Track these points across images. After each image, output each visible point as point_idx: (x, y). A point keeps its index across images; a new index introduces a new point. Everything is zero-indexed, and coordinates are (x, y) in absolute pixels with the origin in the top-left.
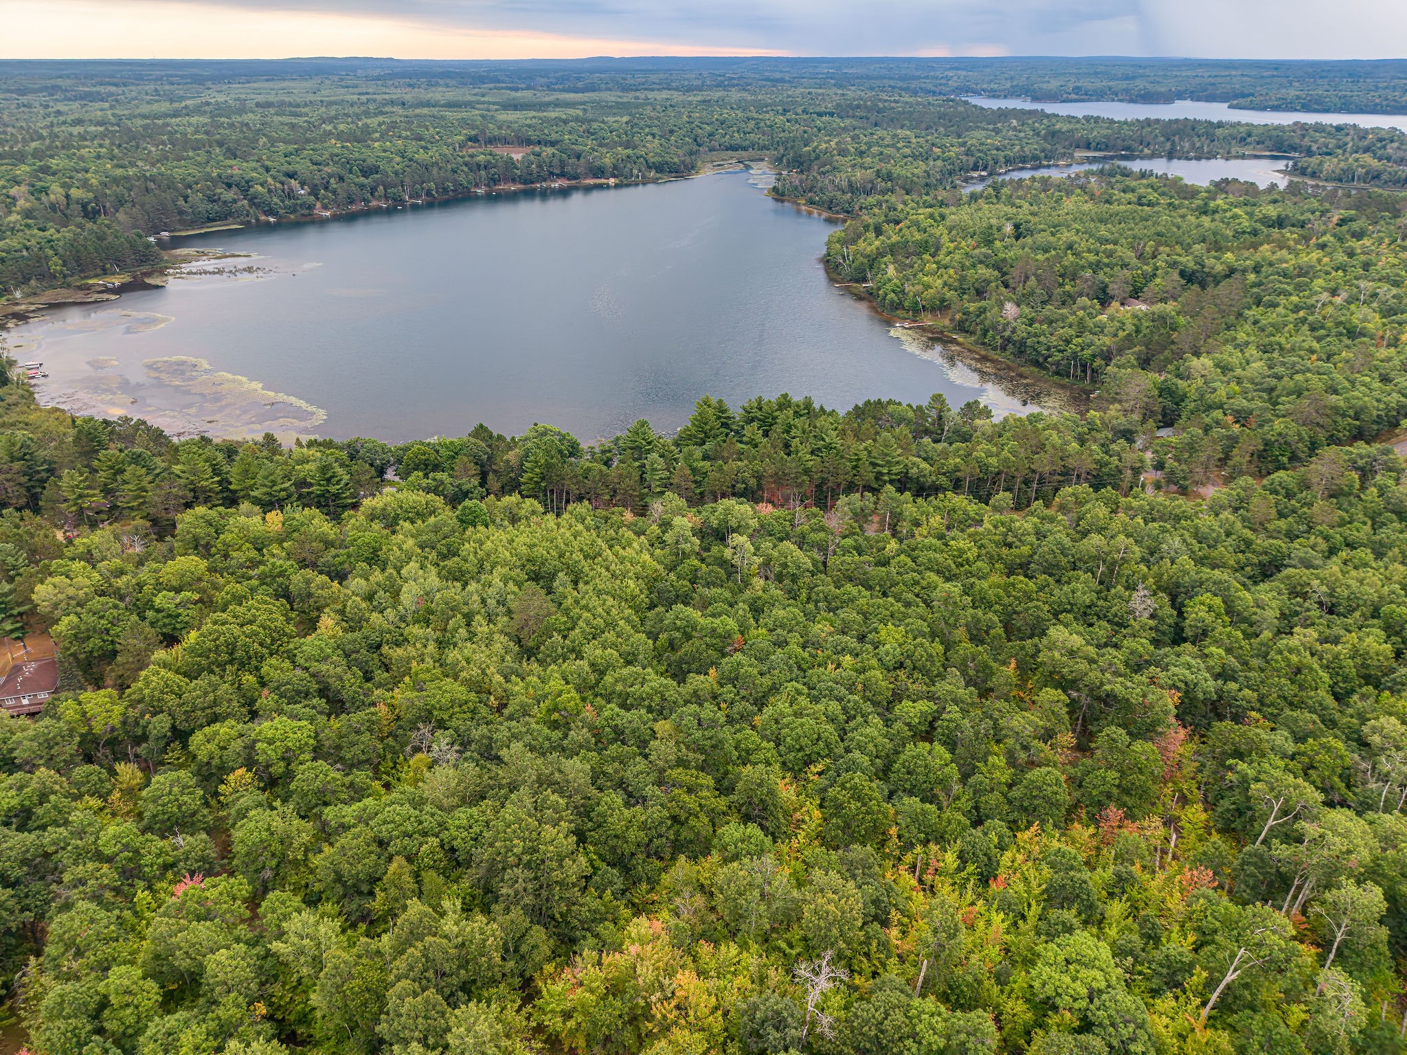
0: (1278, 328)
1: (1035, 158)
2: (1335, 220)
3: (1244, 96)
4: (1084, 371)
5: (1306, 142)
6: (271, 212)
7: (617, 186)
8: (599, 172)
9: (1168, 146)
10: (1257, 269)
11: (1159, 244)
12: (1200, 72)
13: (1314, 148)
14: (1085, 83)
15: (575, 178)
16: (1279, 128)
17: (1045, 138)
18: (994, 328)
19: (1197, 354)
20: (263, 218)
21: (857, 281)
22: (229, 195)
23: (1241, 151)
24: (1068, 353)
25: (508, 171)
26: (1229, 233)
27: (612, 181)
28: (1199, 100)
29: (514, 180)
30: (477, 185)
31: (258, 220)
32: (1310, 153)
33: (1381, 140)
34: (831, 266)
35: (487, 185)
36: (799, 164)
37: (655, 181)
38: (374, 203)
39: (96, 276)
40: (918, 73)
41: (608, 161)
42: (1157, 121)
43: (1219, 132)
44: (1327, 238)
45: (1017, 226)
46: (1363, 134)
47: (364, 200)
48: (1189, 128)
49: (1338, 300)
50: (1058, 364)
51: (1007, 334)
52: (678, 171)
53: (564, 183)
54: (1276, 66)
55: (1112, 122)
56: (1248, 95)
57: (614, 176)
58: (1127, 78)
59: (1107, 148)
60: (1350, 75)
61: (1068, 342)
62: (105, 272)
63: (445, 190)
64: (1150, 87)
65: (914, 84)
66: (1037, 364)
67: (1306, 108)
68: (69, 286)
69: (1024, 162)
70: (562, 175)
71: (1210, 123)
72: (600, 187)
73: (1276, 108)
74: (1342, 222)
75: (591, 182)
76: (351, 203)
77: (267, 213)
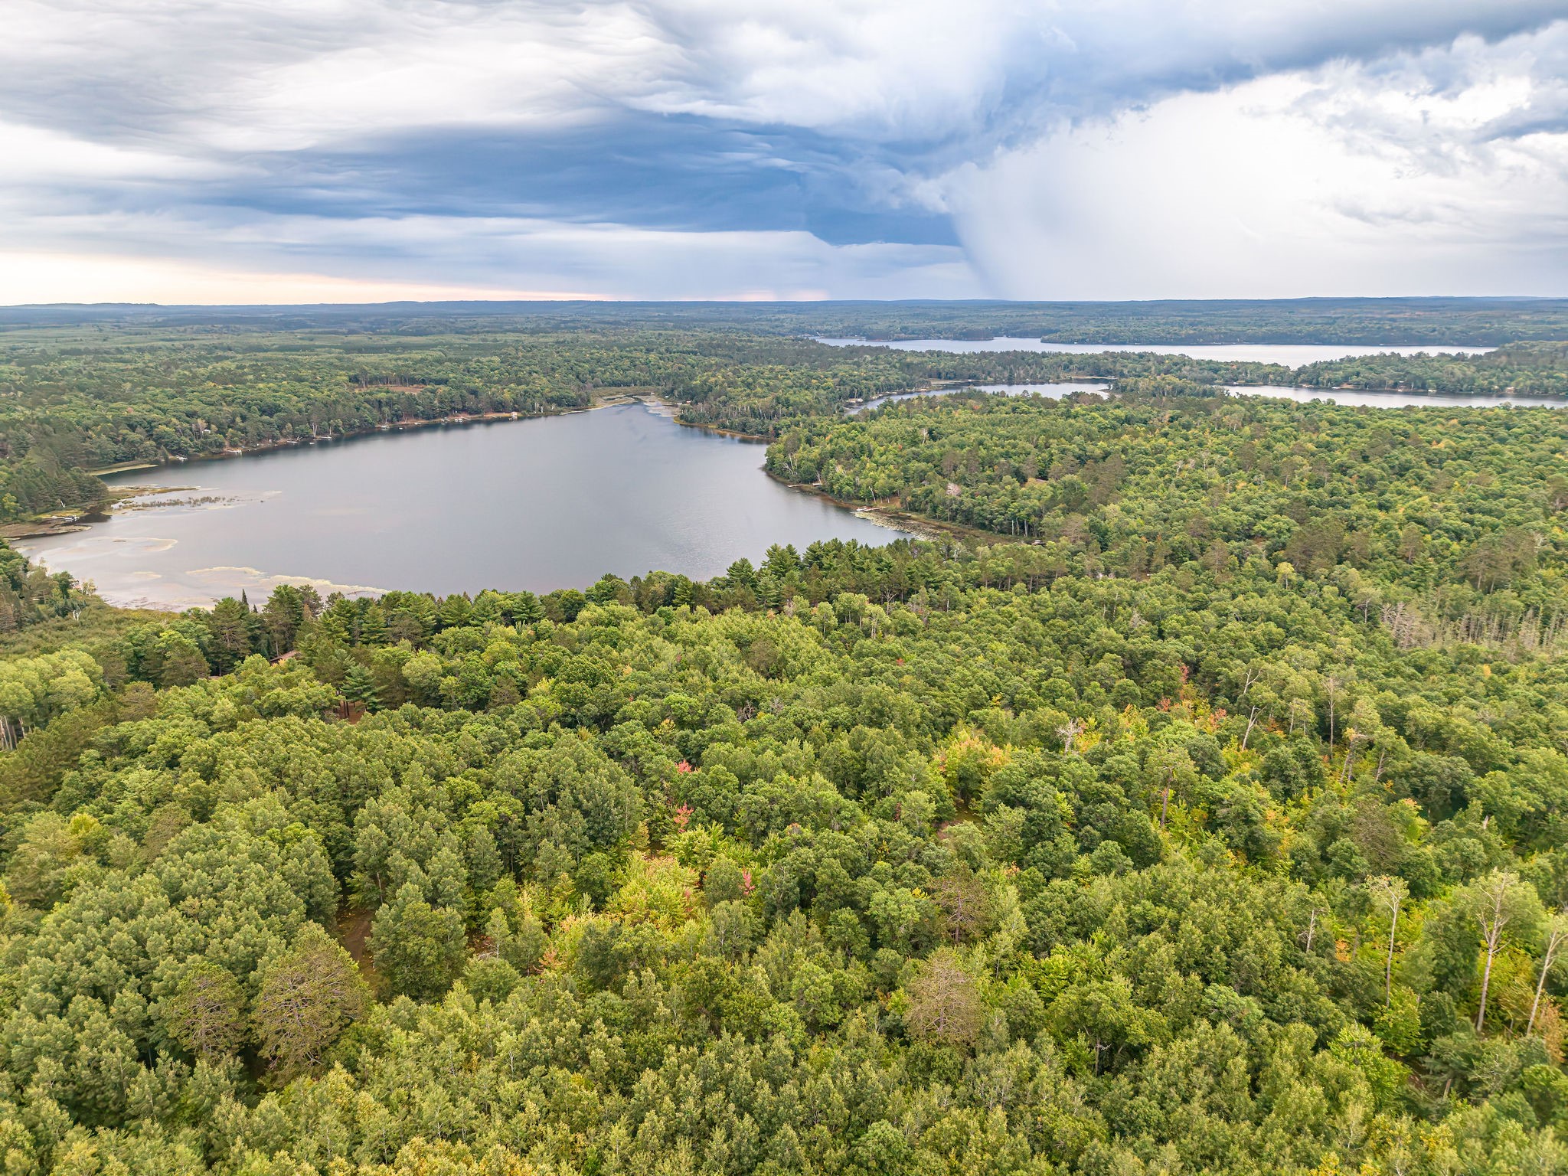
0: (1155, 486)
1: (899, 386)
2: (1167, 417)
3: (1051, 332)
4: (1022, 528)
5: (1118, 367)
6: (180, 451)
7: (519, 419)
8: (499, 406)
9: (1006, 374)
10: (1124, 451)
11: (1049, 437)
12: (1008, 312)
13: (1126, 372)
14: (910, 324)
15: (477, 412)
16: (1092, 356)
17: (901, 369)
18: (944, 504)
19: (1106, 504)
20: (171, 457)
21: (806, 482)
22: (133, 436)
23: (1068, 376)
24: (1008, 515)
25: (411, 408)
26: (1095, 429)
27: (515, 414)
28: (1014, 336)
29: (416, 416)
30: (380, 422)
31: (167, 459)
32: (1122, 375)
33: (1176, 364)
34: (773, 470)
35: (391, 421)
36: (692, 395)
37: (557, 414)
38: (282, 441)
39: (46, 512)
40: (750, 316)
41: (507, 396)
42: (991, 353)
43: (1045, 361)
44: (1166, 429)
45: (930, 432)
46: (1160, 360)
47: (273, 437)
48: (1019, 358)
49: (1189, 466)
50: (1001, 524)
51: (954, 506)
52: (578, 405)
53: (469, 417)
54: (1071, 306)
55: (952, 355)
56: (1057, 331)
57: (516, 410)
58: (945, 318)
59: (955, 377)
60: (1134, 314)
61: (1006, 507)
62: (54, 508)
63: (352, 426)
64: (970, 326)
65: (752, 326)
66: (983, 526)
67: (1106, 341)
68: (23, 521)
69: (890, 389)
70: (464, 410)
71: (1034, 353)
72: (506, 420)
73: (1082, 342)
74: (1172, 419)
75: (495, 415)
76: (260, 441)
77: (173, 453)
